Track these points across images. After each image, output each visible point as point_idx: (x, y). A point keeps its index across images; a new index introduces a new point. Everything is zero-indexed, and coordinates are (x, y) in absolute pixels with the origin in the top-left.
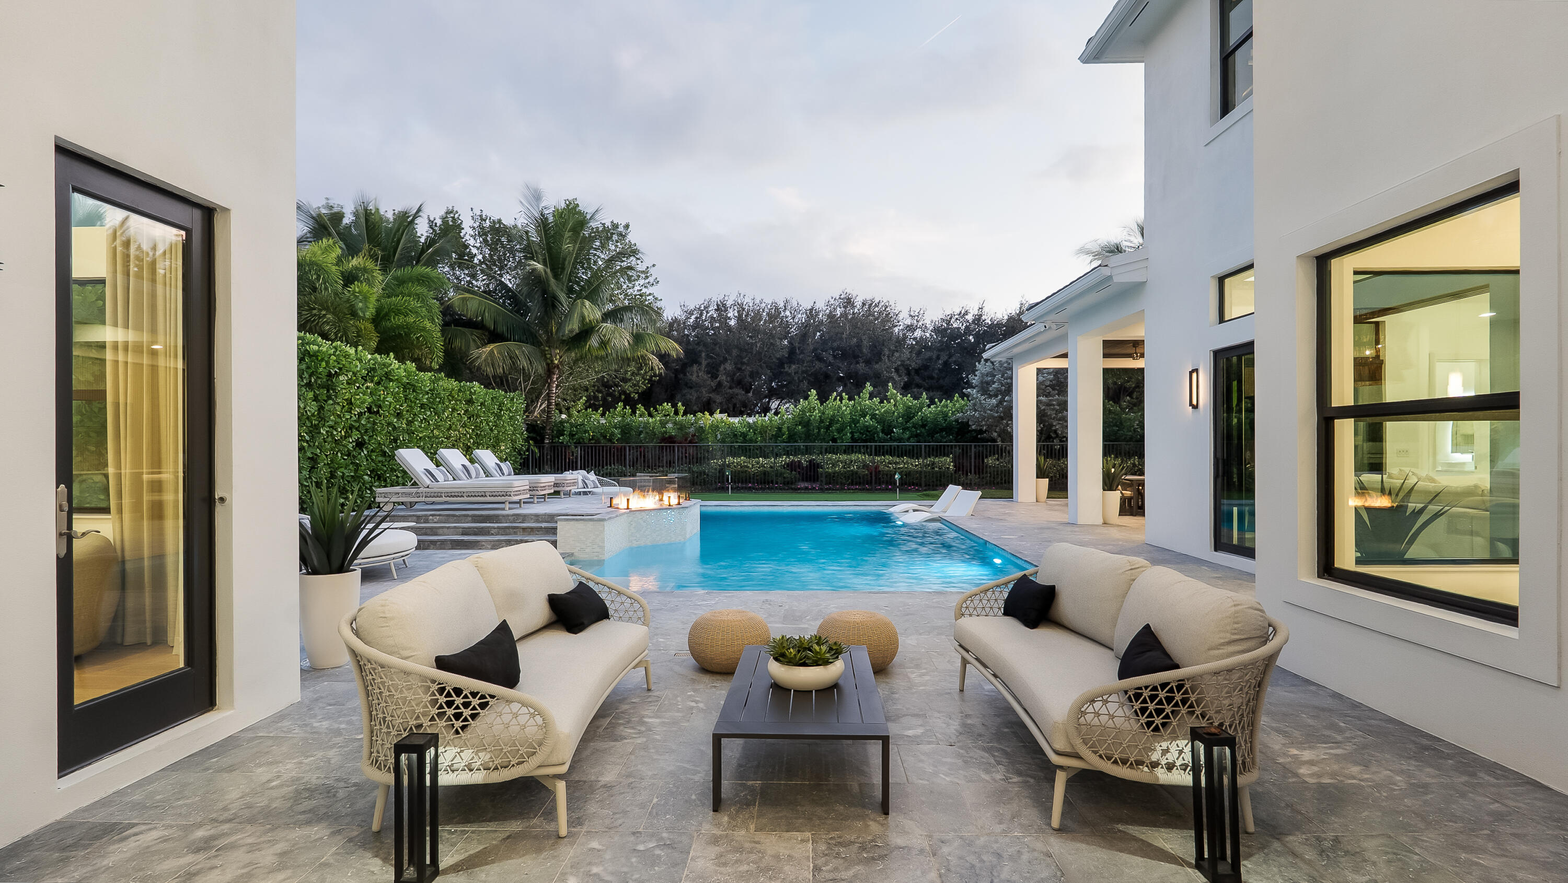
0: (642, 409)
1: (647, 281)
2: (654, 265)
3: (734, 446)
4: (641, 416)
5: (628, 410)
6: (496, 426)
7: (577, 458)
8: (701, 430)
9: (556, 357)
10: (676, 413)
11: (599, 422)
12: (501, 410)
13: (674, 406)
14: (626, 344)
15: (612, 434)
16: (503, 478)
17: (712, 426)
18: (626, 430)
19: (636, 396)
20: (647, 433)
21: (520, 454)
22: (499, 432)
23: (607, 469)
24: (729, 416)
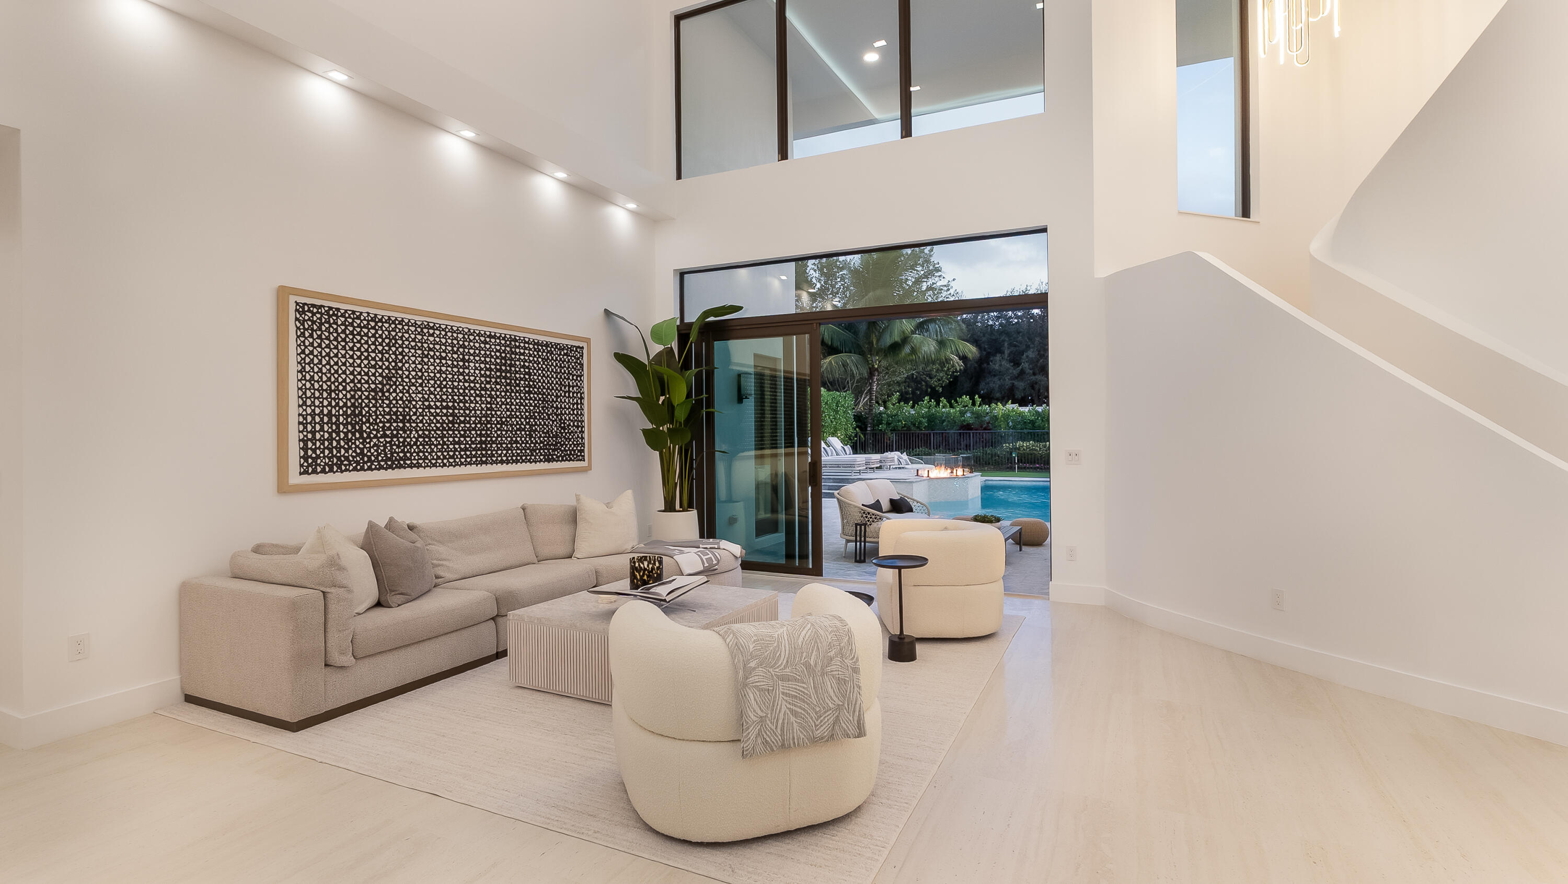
0: (945, 401)
1: (949, 292)
2: (954, 280)
3: (1024, 433)
4: (943, 407)
5: (933, 402)
6: (835, 419)
7: (893, 441)
8: (995, 418)
9: (876, 363)
10: (974, 404)
11: (909, 413)
12: (838, 406)
13: (972, 398)
14: (933, 348)
15: (920, 423)
16: (846, 456)
17: (1003, 415)
18: (931, 419)
19: (941, 389)
20: (949, 421)
21: (850, 439)
22: (837, 423)
23: (916, 451)
24: (1020, 406)
